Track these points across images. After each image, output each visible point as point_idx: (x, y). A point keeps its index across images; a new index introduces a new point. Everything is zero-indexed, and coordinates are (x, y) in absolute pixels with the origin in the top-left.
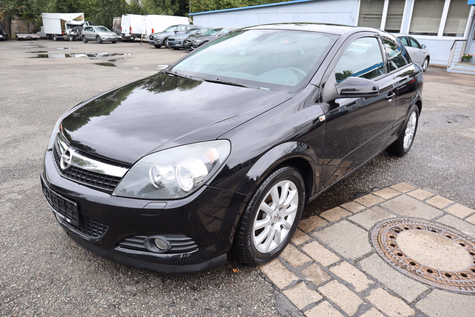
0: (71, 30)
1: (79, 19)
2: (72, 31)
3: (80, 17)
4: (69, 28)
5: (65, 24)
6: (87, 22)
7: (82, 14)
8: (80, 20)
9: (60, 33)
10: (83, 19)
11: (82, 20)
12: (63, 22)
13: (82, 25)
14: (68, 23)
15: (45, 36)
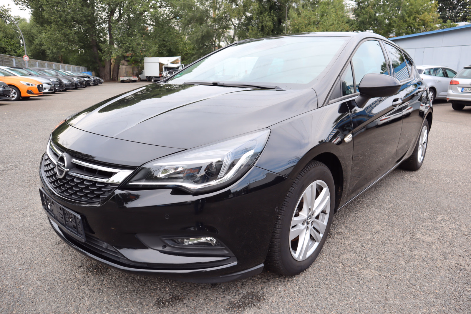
0: (167, 72)
1: (175, 62)
2: (169, 73)
3: (177, 60)
4: (166, 70)
5: (163, 67)
6: (183, 65)
7: (179, 58)
8: (177, 63)
9: (158, 75)
10: (180, 62)
11: (178, 63)
12: (161, 65)
13: (179, 67)
14: (166, 66)
15: (145, 78)
